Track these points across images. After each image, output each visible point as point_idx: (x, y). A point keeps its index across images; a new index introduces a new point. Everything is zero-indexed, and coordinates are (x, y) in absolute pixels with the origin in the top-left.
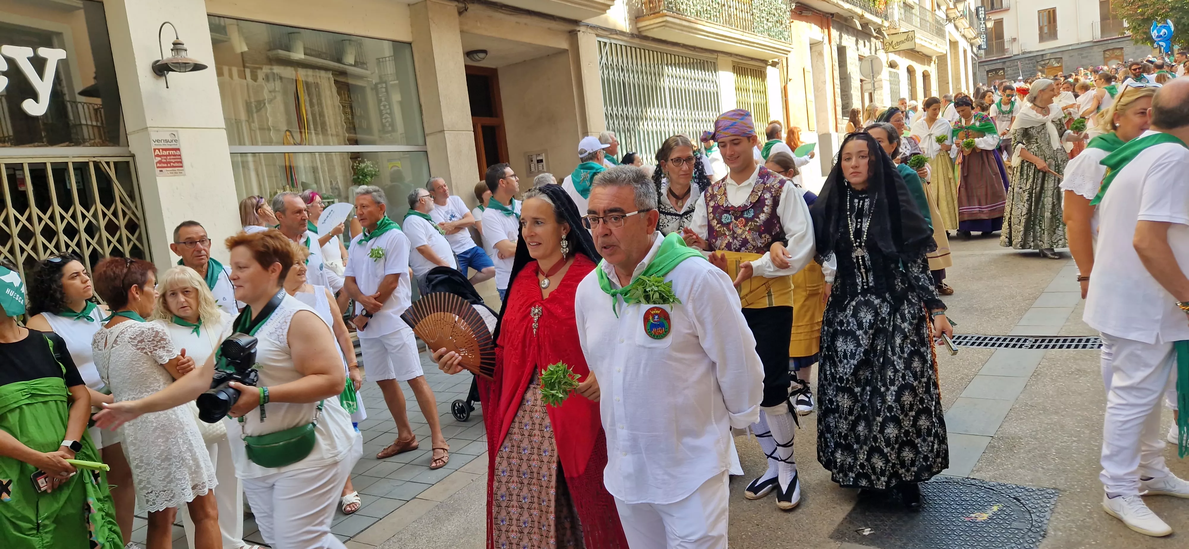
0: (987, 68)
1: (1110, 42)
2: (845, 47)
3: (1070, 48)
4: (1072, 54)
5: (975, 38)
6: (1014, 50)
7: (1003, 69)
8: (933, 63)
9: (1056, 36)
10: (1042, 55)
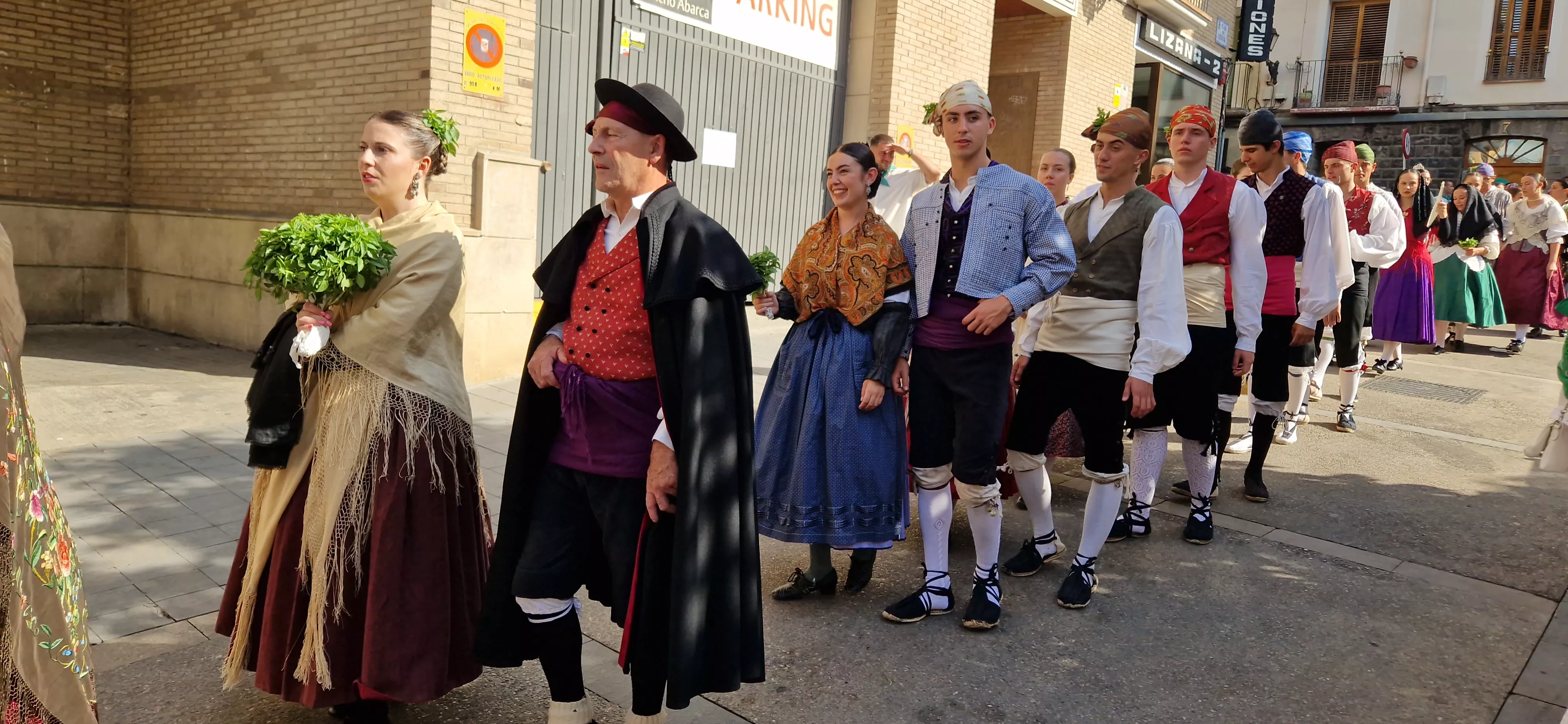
6: (1404, 93)
9: (1541, 71)
10: (1486, 123)
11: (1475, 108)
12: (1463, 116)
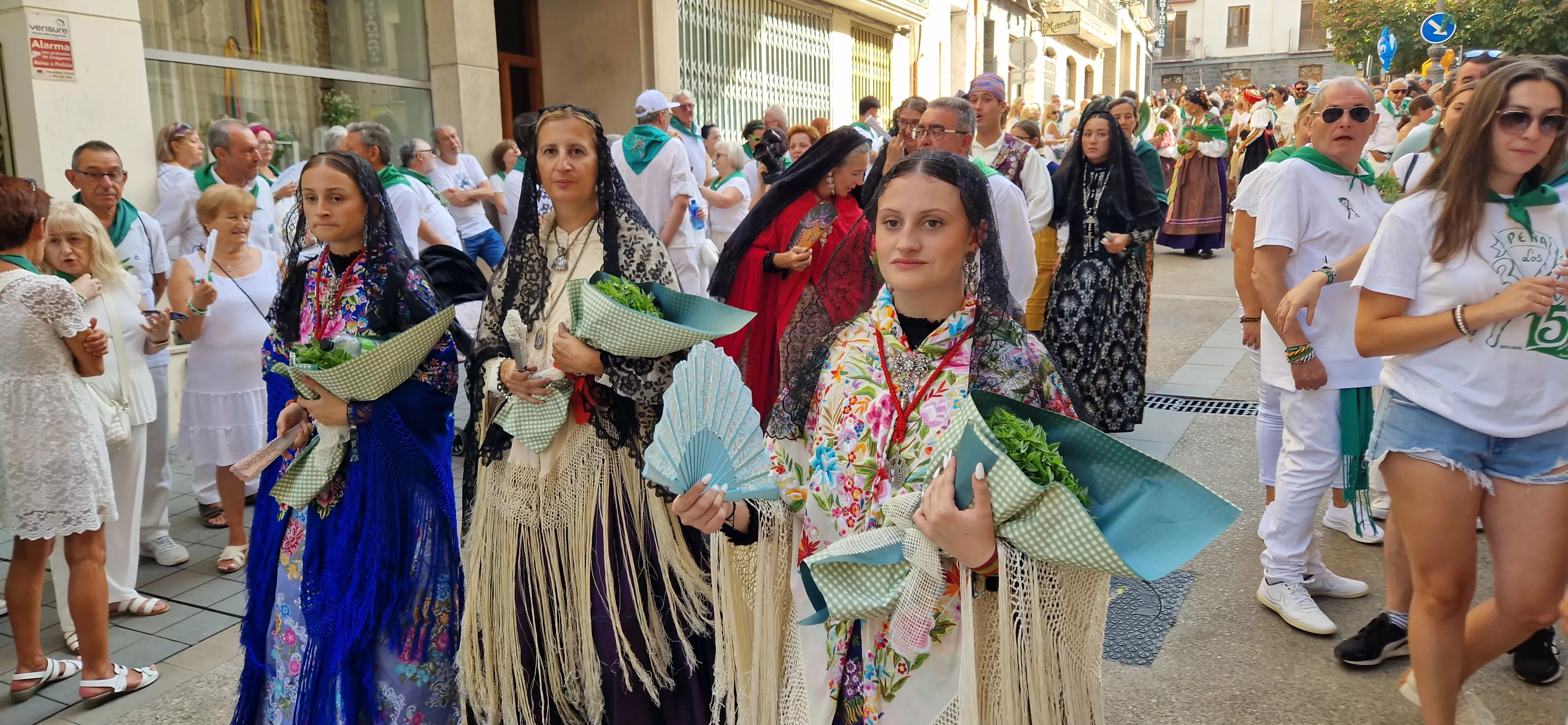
0: (1163, 72)
1: (1308, 56)
2: (993, 22)
3: (1262, 59)
4: (1263, 67)
5: (1152, 32)
6: (1196, 53)
7: (1181, 76)
8: (1098, 56)
9: (1247, 41)
10: (1228, 64)
11: (1223, 58)
12: (1220, 61)
